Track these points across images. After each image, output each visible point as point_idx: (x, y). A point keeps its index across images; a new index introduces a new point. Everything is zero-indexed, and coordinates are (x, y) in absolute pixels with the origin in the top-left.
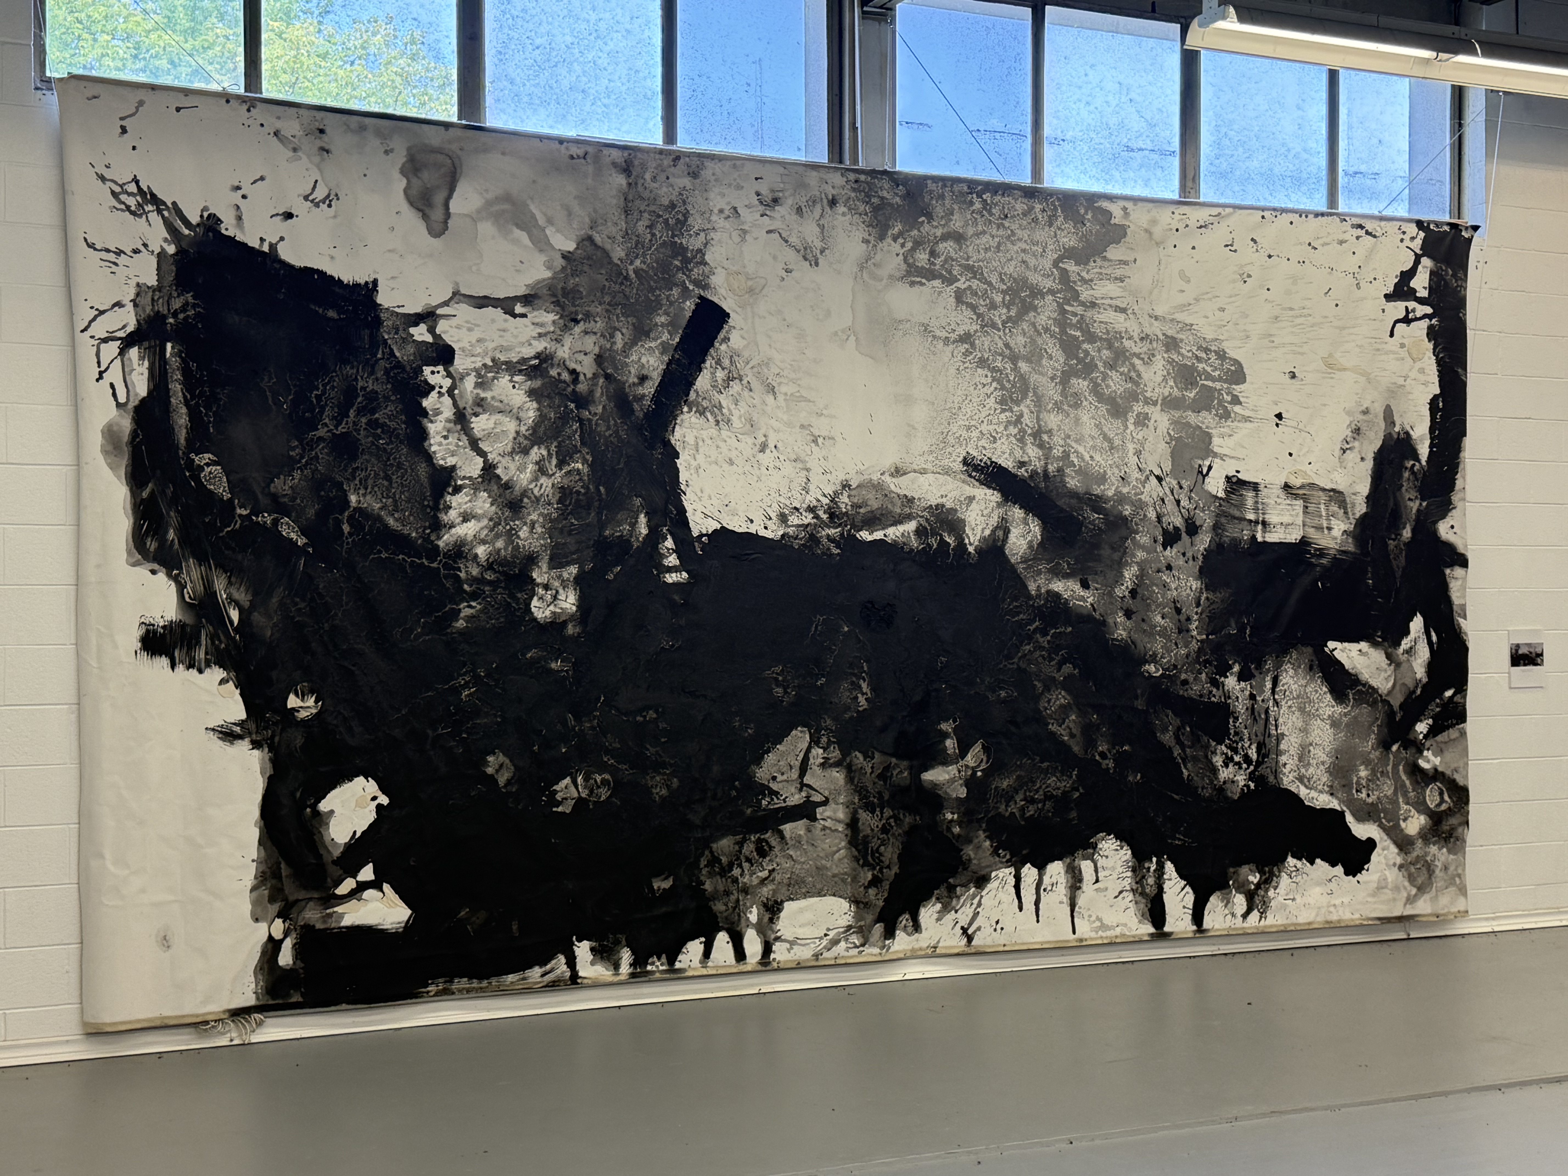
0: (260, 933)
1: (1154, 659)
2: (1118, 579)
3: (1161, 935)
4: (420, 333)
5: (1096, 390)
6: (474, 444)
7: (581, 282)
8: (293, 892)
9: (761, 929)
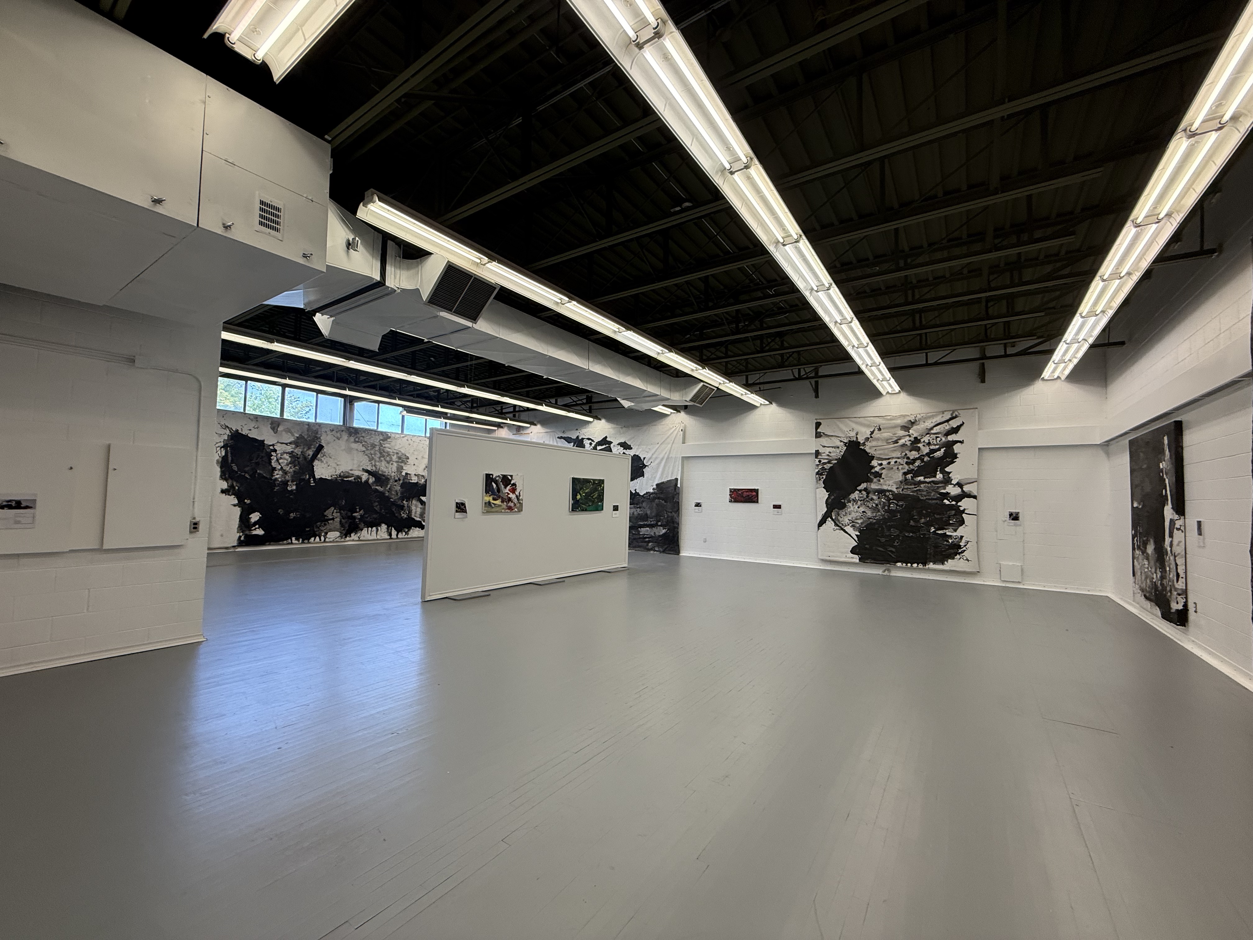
0: (238, 535)
1: (392, 498)
2: (387, 487)
3: (391, 538)
4: (271, 447)
5: (385, 459)
6: (279, 464)
7: (299, 441)
8: (244, 529)
9: (324, 536)
